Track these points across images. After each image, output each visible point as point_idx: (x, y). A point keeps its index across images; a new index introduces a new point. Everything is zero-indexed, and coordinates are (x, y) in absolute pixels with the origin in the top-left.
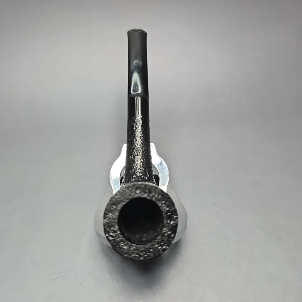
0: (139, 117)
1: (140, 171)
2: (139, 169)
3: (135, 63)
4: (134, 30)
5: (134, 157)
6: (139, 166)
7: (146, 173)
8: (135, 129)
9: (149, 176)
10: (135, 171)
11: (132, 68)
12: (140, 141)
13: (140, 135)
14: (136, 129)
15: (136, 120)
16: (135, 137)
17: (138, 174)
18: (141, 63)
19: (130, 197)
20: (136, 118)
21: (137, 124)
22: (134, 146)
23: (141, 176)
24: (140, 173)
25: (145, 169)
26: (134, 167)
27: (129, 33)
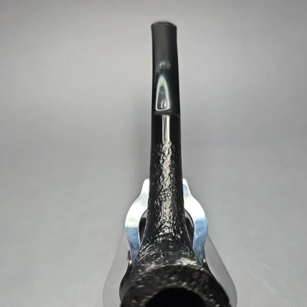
0: (167, 144)
1: (168, 225)
2: (168, 222)
3: (161, 65)
4: (160, 23)
5: (161, 204)
6: (168, 217)
7: (178, 228)
8: (161, 161)
9: (181, 232)
10: (162, 225)
11: (157, 70)
12: (169, 180)
13: (168, 171)
14: (163, 162)
15: (163, 149)
16: (161, 174)
17: (167, 231)
18: (169, 65)
19: (160, 287)
20: (163, 145)
21: (164, 155)
22: (160, 187)
23: (171, 234)
24: (169, 228)
25: (177, 222)
26: (160, 218)
27: (154, 27)
